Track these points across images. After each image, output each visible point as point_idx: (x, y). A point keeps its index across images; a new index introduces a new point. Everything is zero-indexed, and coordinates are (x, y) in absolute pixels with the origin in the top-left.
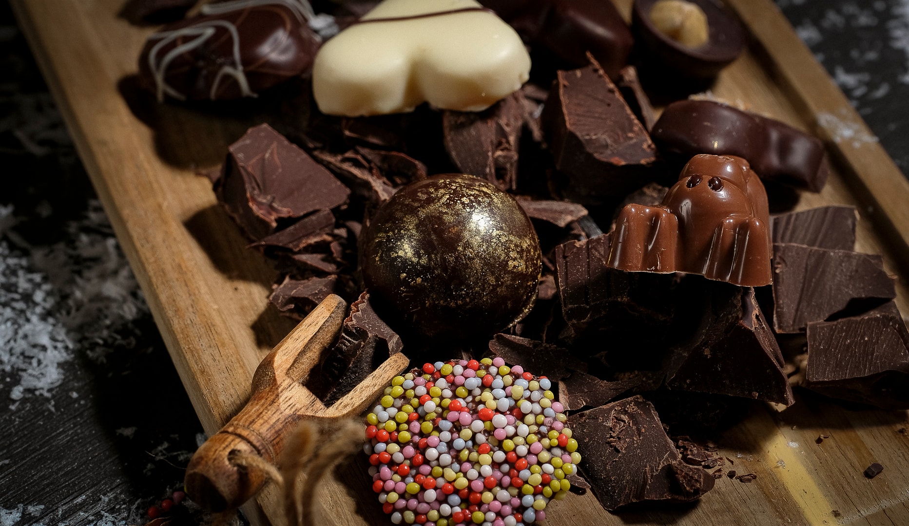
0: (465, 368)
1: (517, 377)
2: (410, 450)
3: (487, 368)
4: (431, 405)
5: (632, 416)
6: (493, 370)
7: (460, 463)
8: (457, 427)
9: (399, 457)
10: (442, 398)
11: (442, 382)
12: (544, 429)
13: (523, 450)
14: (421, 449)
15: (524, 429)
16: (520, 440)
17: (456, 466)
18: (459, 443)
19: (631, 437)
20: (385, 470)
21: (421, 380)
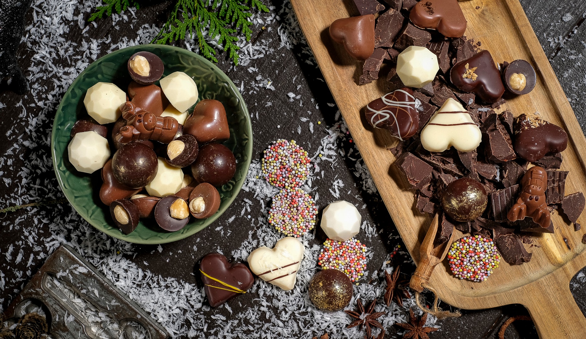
0: (472, 240)
1: (485, 242)
2: (459, 261)
3: (477, 239)
4: (464, 252)
5: (511, 239)
6: (479, 239)
7: (472, 264)
8: (471, 257)
9: (457, 263)
10: (466, 248)
11: (466, 244)
12: (492, 255)
13: (487, 261)
14: (463, 261)
15: (487, 256)
16: (486, 258)
17: (471, 265)
18: (472, 261)
19: (512, 245)
20: (454, 266)
21: (461, 244)
